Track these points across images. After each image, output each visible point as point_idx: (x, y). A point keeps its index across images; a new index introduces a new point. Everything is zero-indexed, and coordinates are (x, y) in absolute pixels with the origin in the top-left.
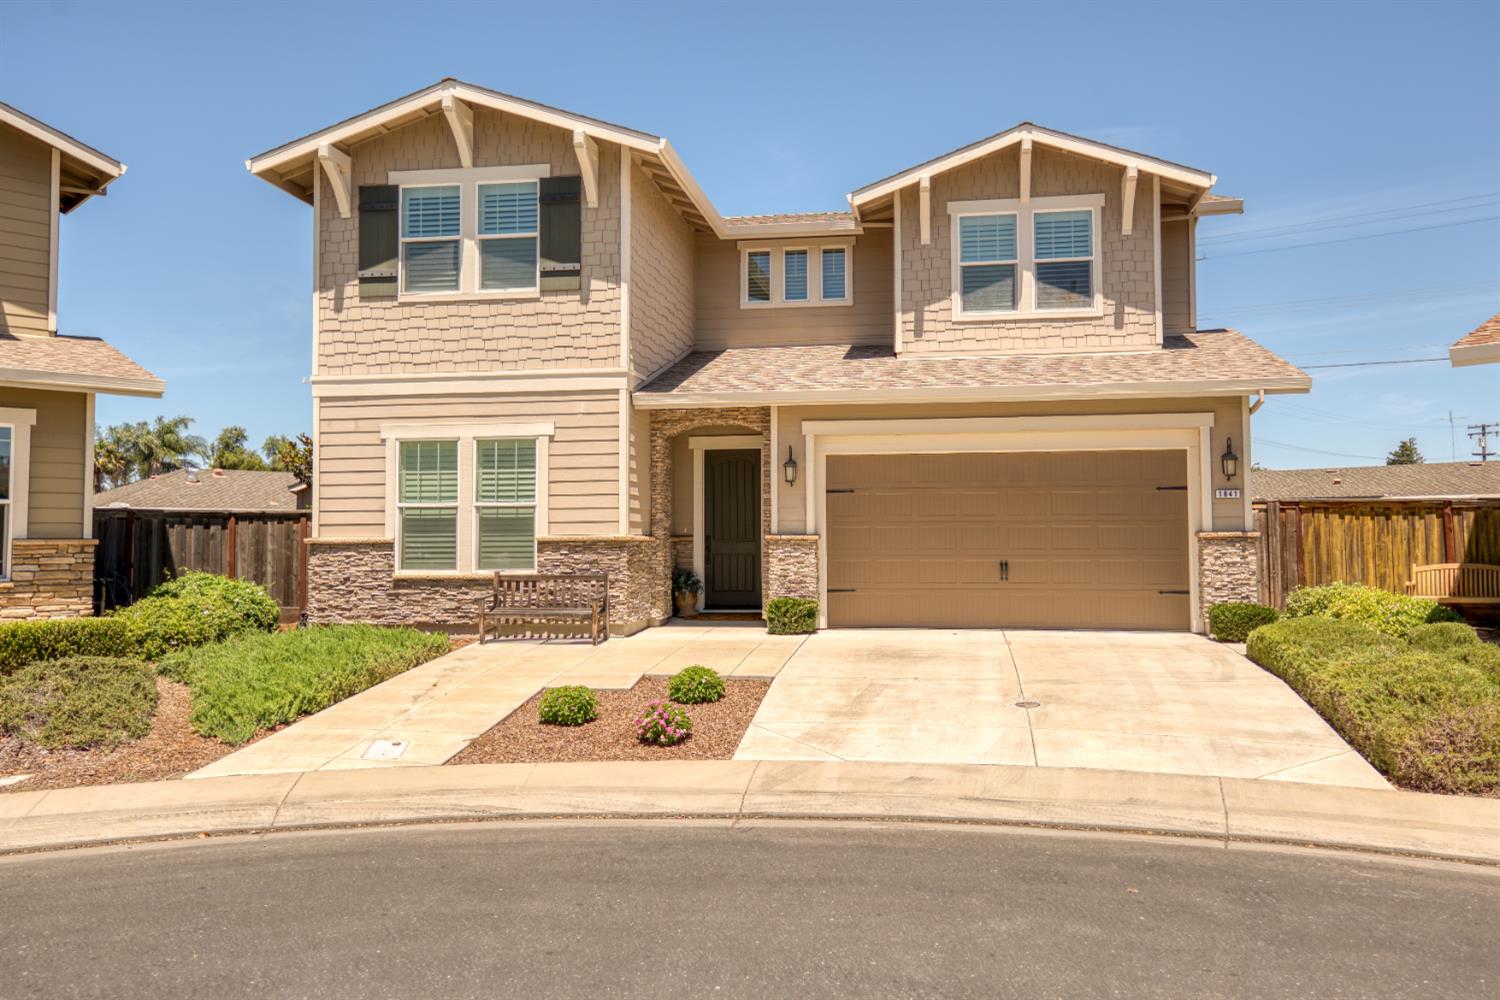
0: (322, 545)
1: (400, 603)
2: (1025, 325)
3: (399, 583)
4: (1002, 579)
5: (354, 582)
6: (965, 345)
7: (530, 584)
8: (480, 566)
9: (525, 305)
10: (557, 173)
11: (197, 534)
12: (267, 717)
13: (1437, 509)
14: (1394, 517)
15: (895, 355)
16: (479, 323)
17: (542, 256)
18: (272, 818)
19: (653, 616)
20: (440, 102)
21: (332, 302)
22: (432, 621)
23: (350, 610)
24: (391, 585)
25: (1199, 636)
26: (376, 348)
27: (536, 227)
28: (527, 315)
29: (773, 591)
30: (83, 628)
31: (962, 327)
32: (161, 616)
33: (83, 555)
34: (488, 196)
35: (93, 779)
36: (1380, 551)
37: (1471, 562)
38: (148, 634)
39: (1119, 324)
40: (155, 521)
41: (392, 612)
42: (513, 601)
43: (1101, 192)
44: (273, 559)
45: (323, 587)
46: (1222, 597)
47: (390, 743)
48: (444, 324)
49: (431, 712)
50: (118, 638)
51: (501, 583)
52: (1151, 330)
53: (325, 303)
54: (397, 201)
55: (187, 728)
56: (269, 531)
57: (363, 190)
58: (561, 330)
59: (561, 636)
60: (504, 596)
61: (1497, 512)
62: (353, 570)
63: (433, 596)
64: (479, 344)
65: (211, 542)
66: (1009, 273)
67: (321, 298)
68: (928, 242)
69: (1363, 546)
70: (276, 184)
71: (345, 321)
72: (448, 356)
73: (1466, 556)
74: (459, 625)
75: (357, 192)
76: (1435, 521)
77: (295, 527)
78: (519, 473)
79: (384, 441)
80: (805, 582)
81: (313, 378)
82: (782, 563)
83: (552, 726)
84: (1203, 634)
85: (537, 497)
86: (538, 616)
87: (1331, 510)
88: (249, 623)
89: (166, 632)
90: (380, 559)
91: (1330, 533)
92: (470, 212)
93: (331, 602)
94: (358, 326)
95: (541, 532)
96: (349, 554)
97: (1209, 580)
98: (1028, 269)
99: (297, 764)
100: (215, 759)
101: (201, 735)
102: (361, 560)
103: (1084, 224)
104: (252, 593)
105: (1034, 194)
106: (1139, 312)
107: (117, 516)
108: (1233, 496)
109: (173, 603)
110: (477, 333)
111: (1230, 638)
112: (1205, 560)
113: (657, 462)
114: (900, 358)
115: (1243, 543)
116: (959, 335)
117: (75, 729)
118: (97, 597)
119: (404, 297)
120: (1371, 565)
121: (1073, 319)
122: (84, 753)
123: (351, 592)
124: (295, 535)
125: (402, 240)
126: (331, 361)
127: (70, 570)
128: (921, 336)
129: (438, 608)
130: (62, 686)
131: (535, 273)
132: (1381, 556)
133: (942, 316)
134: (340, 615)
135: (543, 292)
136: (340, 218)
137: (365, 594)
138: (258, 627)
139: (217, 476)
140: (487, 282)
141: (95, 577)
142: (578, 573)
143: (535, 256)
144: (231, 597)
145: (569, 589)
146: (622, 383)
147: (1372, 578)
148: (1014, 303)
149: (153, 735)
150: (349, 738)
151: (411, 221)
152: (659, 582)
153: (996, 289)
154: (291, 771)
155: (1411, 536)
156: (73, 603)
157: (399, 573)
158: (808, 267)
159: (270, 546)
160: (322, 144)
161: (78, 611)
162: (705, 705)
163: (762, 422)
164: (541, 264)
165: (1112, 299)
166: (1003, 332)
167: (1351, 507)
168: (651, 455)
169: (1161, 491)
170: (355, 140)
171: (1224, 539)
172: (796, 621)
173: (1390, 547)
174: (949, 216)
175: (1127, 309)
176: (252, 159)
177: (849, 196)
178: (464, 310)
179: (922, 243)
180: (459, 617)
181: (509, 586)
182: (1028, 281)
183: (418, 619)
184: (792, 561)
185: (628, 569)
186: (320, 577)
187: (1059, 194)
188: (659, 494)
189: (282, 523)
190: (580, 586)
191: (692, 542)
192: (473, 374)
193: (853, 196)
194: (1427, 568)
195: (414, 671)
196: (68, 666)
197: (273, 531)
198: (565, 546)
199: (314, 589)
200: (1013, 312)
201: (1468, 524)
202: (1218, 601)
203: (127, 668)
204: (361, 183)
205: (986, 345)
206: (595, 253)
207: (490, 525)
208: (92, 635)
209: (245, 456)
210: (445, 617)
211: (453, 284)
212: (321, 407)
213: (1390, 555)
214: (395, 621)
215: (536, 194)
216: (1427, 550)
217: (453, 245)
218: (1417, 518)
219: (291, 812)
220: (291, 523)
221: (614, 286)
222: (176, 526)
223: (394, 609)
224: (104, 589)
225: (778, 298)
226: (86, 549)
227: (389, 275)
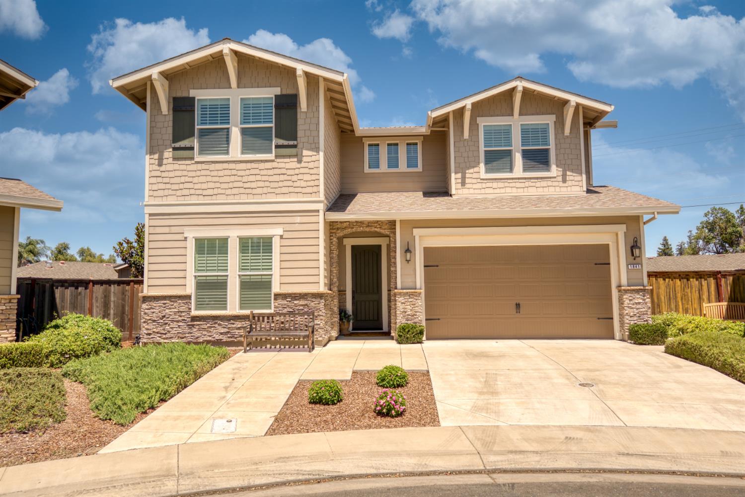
0: (149, 297)
1: (195, 330)
2: (517, 181)
3: (194, 319)
4: (517, 312)
5: (168, 318)
6: (488, 191)
7: (271, 318)
8: (241, 308)
9: (266, 164)
10: (284, 93)
11: (71, 293)
12: (142, 405)
13: (713, 275)
14: (691, 280)
15: (451, 196)
16: (240, 173)
17: (276, 136)
18: (176, 487)
19: (332, 335)
20: (222, 51)
21: (157, 161)
22: (213, 339)
23: (165, 334)
24: (190, 319)
25: (620, 341)
26: (181, 186)
27: (272, 122)
28: (267, 169)
29: (400, 320)
30: (17, 349)
31: (486, 181)
32: (59, 340)
33: (10, 304)
34: (246, 105)
35: (34, 457)
36: (684, 297)
37: (732, 301)
38: (52, 351)
39: (564, 181)
40: (48, 285)
41: (190, 335)
42: (261, 328)
43: (554, 114)
44: (114, 306)
45: (149, 321)
46: (634, 320)
47: (224, 421)
48: (221, 173)
49: (241, 398)
50: (38, 355)
51: (254, 317)
52: (580, 184)
53: (153, 161)
54: (194, 106)
55: (90, 414)
56: (112, 290)
57: (175, 100)
58: (286, 177)
59: (287, 347)
60: (256, 325)
61: (744, 276)
62: (167, 311)
63: (214, 325)
64: (240, 184)
65: (79, 297)
66: (508, 154)
67: (150, 159)
68: (467, 138)
69: (676, 294)
70: (125, 95)
71: (164, 171)
72: (223, 191)
73: (729, 299)
74: (229, 341)
75: (172, 101)
76: (712, 281)
77: (127, 288)
78: (263, 256)
79: (186, 238)
80: (416, 315)
81: (144, 203)
82: (404, 305)
83: (318, 405)
84: (623, 340)
85: (273, 269)
86: (273, 336)
87: (658, 276)
88: (107, 343)
89: (62, 349)
90: (183, 305)
91: (659, 288)
92: (236, 113)
93: (154, 330)
94: (171, 174)
95: (276, 288)
96: (165, 302)
97: (627, 312)
98: (518, 152)
99: (172, 438)
100: (115, 437)
101: (100, 419)
102: (172, 305)
103: (545, 130)
104: (107, 326)
105: (521, 114)
106: (574, 175)
107: (26, 282)
108: (638, 268)
109: (66, 333)
110: (240, 179)
111: (644, 343)
112: (624, 301)
113: (333, 250)
114: (454, 197)
115: (643, 292)
116: (484, 185)
117: (17, 418)
118: (18, 330)
119: (198, 158)
120: (680, 304)
121: (542, 178)
122: (25, 436)
123: (166, 324)
124: (127, 293)
125: (197, 127)
126: (155, 193)
127: (2, 313)
128: (465, 186)
129: (217, 332)
130: (6, 389)
131: (271, 146)
132: (685, 299)
133: (475, 175)
134: (160, 337)
135: (276, 157)
136: (162, 114)
137: (174, 325)
138: (112, 345)
139: (61, 265)
140: (244, 151)
141: (17, 318)
142: (297, 312)
143: (272, 137)
144: (96, 328)
145: (292, 320)
146: (321, 207)
147: (681, 310)
148: (511, 170)
149: (69, 420)
150: (198, 418)
151: (202, 117)
152: (335, 316)
153: (502, 162)
154: (169, 444)
155: (700, 289)
156: (4, 333)
157: (194, 313)
158: (399, 152)
159: (112, 299)
160: (154, 72)
161: (7, 338)
162: (400, 388)
163: (390, 229)
164: (275, 142)
165: (561, 168)
166: (507, 184)
167: (668, 275)
168: (330, 247)
169: (597, 265)
170: (171, 72)
171: (634, 290)
172: (414, 336)
173: (690, 294)
174: (478, 124)
175: (568, 173)
176: (113, 80)
177: (429, 112)
178: (232, 166)
179: (464, 138)
180: (229, 337)
181: (259, 319)
182: (518, 158)
183: (205, 339)
184: (409, 304)
185: (325, 309)
186: (148, 316)
187: (533, 114)
188: (335, 268)
189: (120, 286)
190: (299, 318)
191: (345, 294)
192: (237, 201)
193: (431, 113)
194: (710, 305)
195: (215, 370)
196: (8, 374)
197: (115, 290)
198: (290, 296)
199: (144, 322)
200: (511, 174)
201: (729, 282)
202: (632, 323)
203: (45, 374)
204: (175, 96)
205: (498, 191)
206: (305, 136)
207: (247, 285)
208: (22, 353)
209: (68, 257)
210: (221, 337)
211: (226, 152)
212: (149, 219)
213: (690, 299)
214: (192, 340)
215: (272, 104)
216: (709, 296)
217: (226, 130)
218: (703, 280)
219: (188, 482)
220: (125, 285)
221: (315, 154)
222: (59, 288)
223: (191, 333)
224: (22, 325)
225: (384, 167)
226: (12, 301)
227: (189, 146)
